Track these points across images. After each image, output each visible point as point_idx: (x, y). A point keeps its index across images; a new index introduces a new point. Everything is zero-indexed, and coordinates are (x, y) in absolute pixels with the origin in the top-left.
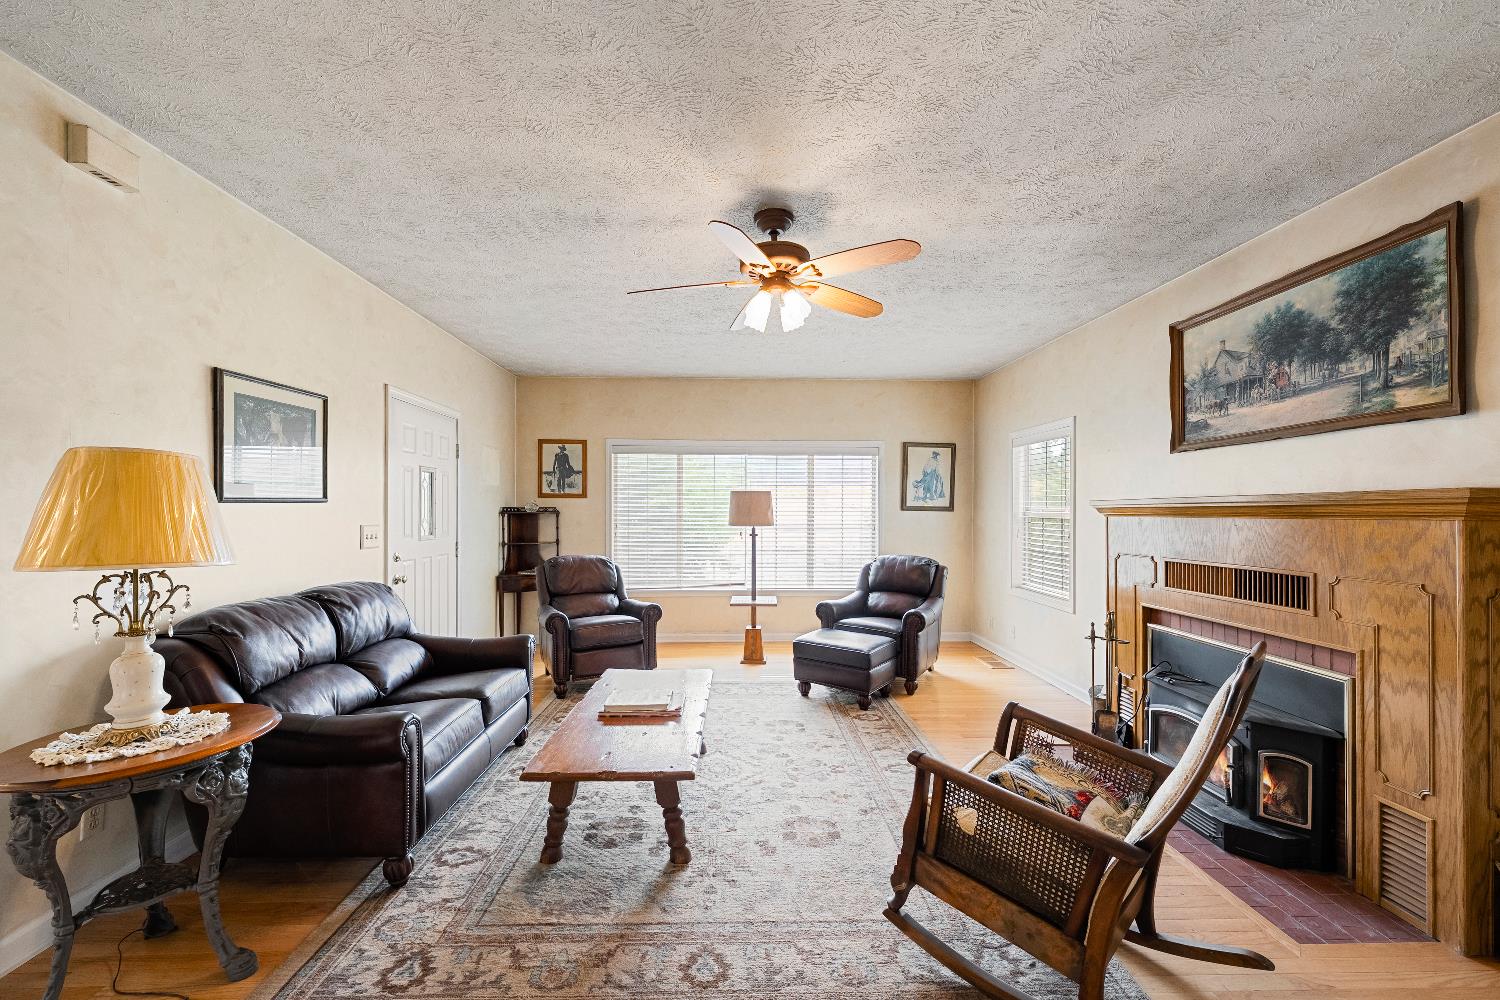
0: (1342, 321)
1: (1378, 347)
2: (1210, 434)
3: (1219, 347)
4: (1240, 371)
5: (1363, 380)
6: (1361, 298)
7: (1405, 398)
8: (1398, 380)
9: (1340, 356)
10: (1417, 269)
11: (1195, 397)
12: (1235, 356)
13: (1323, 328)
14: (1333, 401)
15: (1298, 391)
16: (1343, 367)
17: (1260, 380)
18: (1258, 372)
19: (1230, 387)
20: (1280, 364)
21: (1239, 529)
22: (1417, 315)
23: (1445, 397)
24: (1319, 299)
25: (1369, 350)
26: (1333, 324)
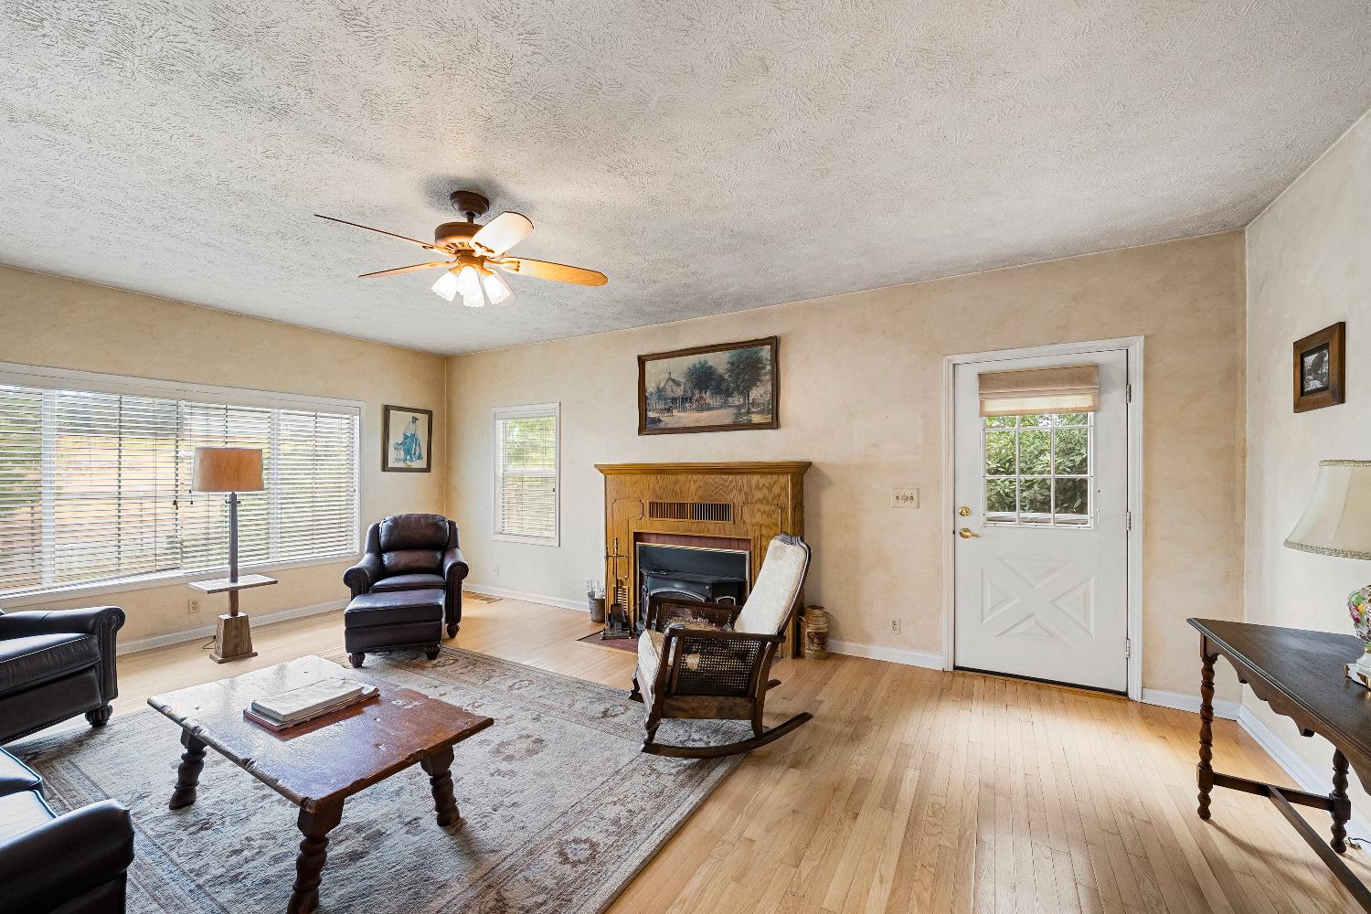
0: (730, 376)
1: (745, 392)
2: (662, 425)
3: (667, 376)
4: (679, 392)
5: (739, 407)
6: (738, 367)
7: (756, 419)
8: (753, 410)
9: (730, 394)
10: (760, 360)
11: (653, 402)
12: (677, 384)
13: (721, 378)
14: (725, 416)
15: (709, 408)
16: (730, 399)
17: (691, 399)
18: (689, 394)
19: (674, 400)
20: (701, 392)
21: (695, 482)
22: (760, 381)
23: (770, 420)
24: (719, 361)
25: (741, 393)
26: (726, 377)
